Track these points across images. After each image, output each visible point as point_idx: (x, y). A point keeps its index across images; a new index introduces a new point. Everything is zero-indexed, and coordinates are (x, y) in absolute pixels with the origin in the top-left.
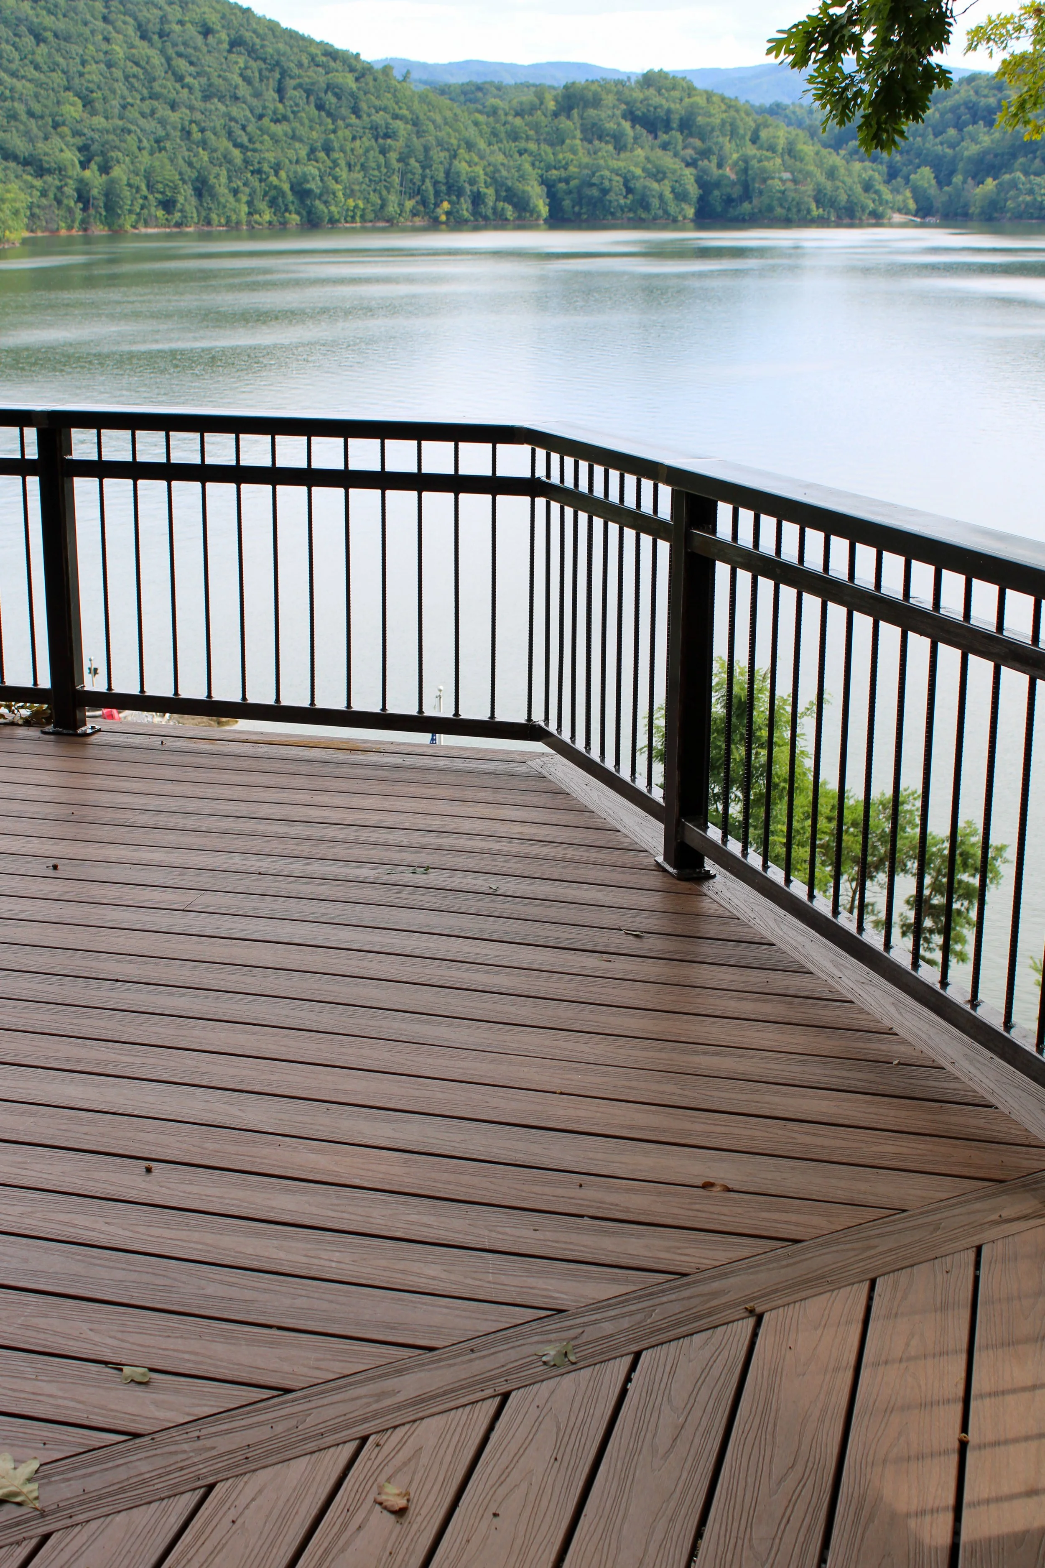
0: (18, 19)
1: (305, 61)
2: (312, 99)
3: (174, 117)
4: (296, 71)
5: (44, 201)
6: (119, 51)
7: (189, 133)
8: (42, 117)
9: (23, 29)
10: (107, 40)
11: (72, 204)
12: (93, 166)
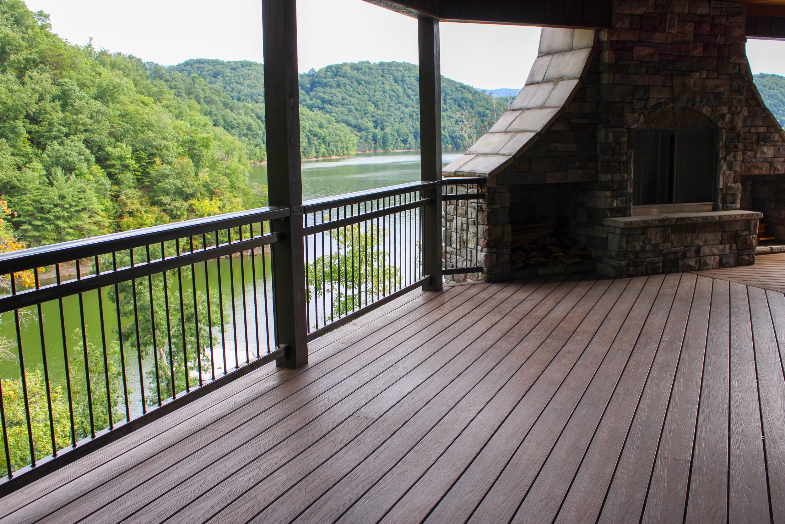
0: (352, 77)
1: (454, 90)
2: (456, 103)
3: (407, 110)
4: (451, 93)
5: (361, 141)
6: (387, 87)
7: (412, 116)
8: (360, 111)
9: (354, 80)
10: (383, 83)
11: (371, 141)
12: (379, 128)
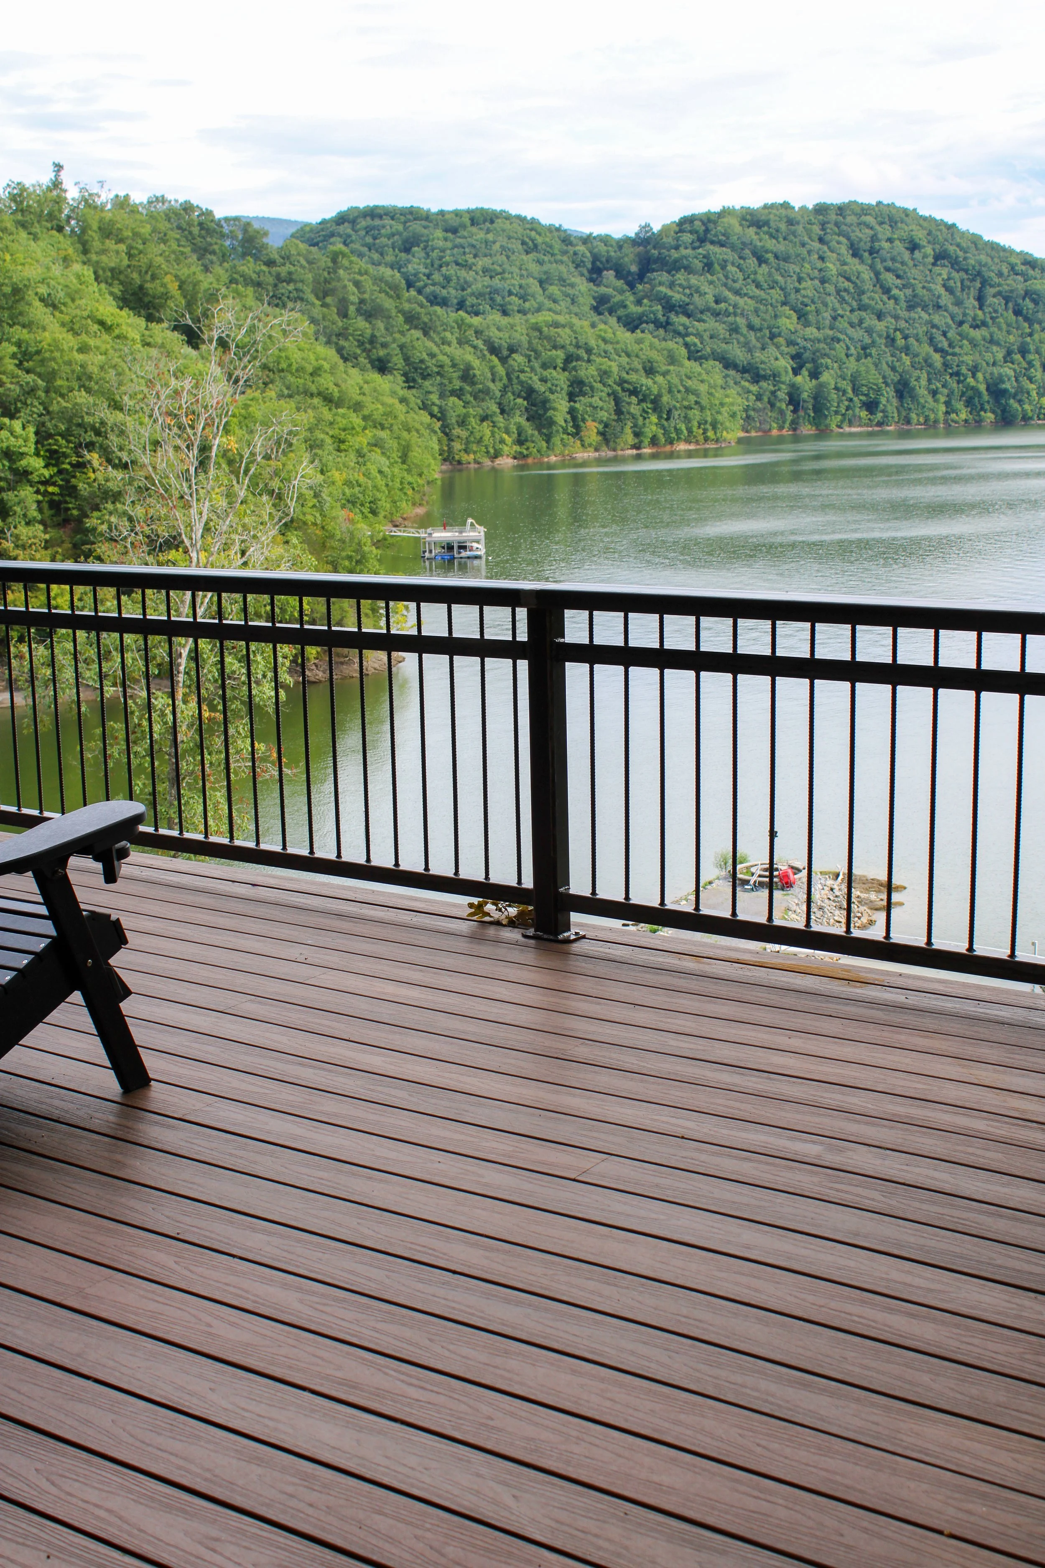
0: (743, 243)
1: (1005, 271)
2: (1010, 305)
3: (880, 326)
4: (996, 280)
5: (759, 404)
6: (832, 268)
7: (893, 340)
8: (760, 330)
9: (747, 251)
10: (822, 258)
11: (784, 406)
12: (805, 372)
